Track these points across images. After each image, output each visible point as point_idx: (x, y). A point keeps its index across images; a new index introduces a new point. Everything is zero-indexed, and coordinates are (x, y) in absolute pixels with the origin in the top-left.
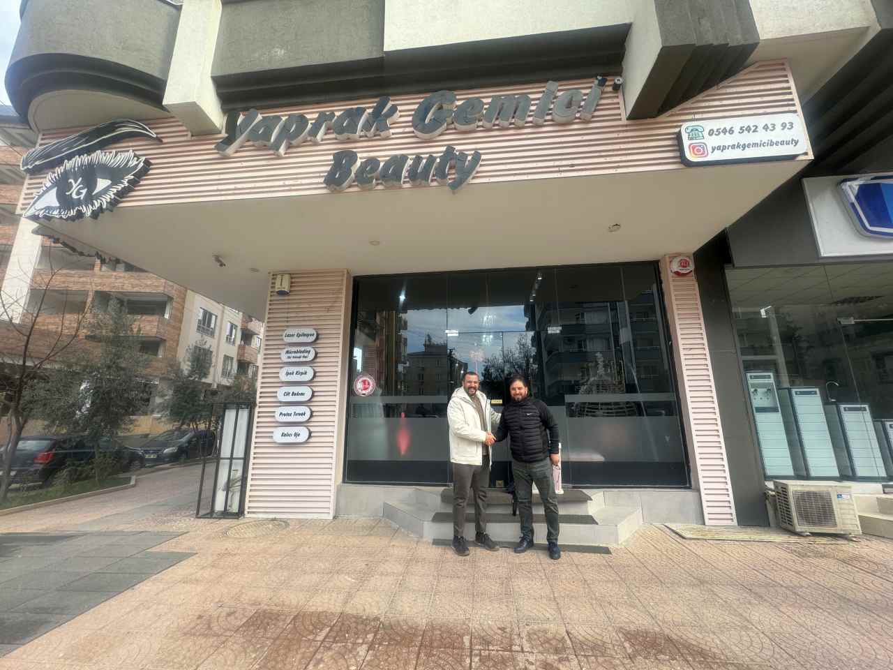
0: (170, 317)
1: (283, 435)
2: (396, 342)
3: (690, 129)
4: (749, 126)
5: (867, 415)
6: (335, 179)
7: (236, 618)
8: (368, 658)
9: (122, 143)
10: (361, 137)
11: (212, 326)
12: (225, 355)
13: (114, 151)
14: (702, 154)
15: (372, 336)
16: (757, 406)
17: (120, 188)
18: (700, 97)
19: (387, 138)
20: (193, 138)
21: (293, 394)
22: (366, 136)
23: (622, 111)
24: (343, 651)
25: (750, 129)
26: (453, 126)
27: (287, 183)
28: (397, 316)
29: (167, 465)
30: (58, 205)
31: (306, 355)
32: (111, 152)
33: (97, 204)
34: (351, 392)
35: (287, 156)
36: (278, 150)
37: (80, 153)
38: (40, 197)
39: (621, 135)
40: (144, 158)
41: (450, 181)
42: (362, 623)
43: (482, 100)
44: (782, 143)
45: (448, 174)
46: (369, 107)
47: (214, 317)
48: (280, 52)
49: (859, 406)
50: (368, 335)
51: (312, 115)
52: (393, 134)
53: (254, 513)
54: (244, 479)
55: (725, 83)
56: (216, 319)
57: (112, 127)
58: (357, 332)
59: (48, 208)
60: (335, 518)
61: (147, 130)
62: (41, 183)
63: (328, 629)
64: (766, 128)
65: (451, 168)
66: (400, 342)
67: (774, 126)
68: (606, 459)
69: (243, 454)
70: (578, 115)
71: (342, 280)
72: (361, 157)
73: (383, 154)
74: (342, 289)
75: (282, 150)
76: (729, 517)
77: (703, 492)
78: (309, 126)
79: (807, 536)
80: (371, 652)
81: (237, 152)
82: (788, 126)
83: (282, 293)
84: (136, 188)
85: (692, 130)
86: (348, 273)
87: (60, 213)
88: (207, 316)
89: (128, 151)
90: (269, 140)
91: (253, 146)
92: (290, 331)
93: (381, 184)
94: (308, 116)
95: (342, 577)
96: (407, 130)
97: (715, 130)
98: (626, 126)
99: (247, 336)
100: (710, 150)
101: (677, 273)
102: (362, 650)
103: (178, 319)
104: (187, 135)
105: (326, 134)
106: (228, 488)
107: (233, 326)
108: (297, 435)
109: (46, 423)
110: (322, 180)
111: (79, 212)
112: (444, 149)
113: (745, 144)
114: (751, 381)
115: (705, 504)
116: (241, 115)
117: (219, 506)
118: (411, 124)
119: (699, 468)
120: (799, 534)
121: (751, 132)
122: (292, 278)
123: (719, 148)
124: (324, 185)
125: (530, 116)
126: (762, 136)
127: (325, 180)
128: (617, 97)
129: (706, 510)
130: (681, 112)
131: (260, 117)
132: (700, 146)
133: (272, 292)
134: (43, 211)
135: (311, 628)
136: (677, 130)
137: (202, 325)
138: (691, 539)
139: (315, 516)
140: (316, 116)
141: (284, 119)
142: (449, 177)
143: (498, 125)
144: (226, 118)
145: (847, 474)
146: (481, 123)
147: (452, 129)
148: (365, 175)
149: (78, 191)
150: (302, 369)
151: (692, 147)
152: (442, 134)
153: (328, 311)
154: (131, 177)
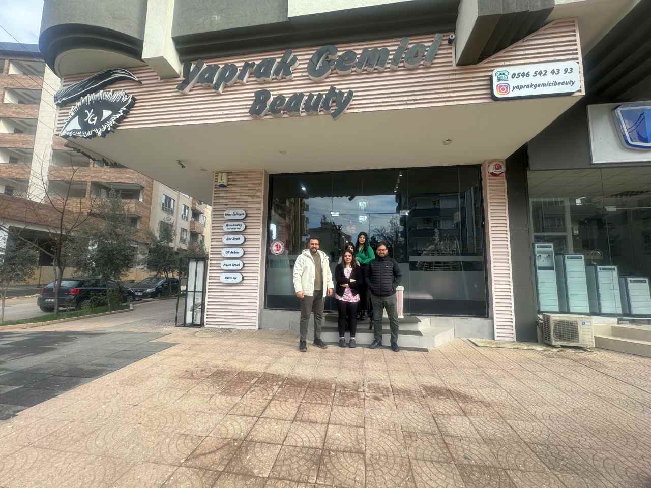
0: (143, 201)
1: (226, 278)
2: (301, 221)
3: (499, 73)
4: (541, 71)
5: (615, 274)
6: (256, 110)
7: (206, 372)
8: (279, 391)
9: (116, 84)
10: (273, 79)
11: (172, 207)
12: (182, 228)
13: (112, 90)
14: (505, 92)
15: (283, 216)
16: (539, 266)
17: (118, 117)
18: (509, 48)
19: (291, 80)
20: (162, 81)
21: (232, 252)
22: (276, 79)
23: (453, 59)
24: (266, 387)
25: (542, 73)
26: (335, 71)
27: (225, 112)
28: (301, 202)
29: (150, 299)
30: (80, 128)
31: (239, 227)
32: (110, 91)
33: (105, 128)
34: (269, 252)
35: (224, 93)
36: (218, 90)
37: (91, 91)
38: (69, 122)
39: (451, 77)
40: (131, 95)
41: (332, 112)
42: (276, 377)
43: (355, 51)
44: (563, 83)
45: (331, 106)
46: (277, 57)
47: (172, 201)
48: (217, 18)
49: (610, 267)
50: (280, 215)
51: (239, 63)
52: (294, 77)
53: (210, 324)
54: (203, 304)
55: (529, 37)
56: (174, 202)
57: (109, 73)
58: (273, 212)
59: (74, 130)
60: (259, 329)
61: (132, 76)
62: (68, 113)
63: (257, 379)
64: (553, 72)
65: (333, 102)
66: (304, 220)
67: (559, 70)
68: (433, 298)
69: (202, 289)
70: (422, 62)
71: (262, 178)
72: (274, 94)
73: (287, 92)
74: (262, 183)
75: (220, 90)
76: (511, 335)
77: (495, 319)
78: (238, 72)
79: (559, 347)
80: (280, 389)
81: (191, 91)
82: (569, 71)
83: (222, 186)
84: (128, 116)
85: (500, 74)
86: (266, 172)
87: (82, 134)
88: (168, 199)
89: (121, 90)
90: (212, 83)
91: (201, 86)
92: (228, 212)
93: (286, 113)
94: (237, 65)
95: (264, 357)
96: (304, 74)
97: (517, 74)
98: (455, 70)
99: (196, 214)
100: (511, 89)
101: (493, 174)
102: (276, 388)
103: (149, 202)
104: (157, 79)
105: (249, 77)
106: (193, 309)
107: (186, 208)
108: (235, 278)
109: (75, 269)
110: (247, 111)
111: (94, 132)
112: (329, 88)
113: (536, 85)
114: (537, 249)
115: (496, 327)
116: (193, 65)
117: (189, 320)
118: (306, 70)
119: (494, 305)
120: (554, 346)
121: (542, 75)
122: (228, 176)
123: (517, 88)
124: (249, 114)
125: (388, 63)
126: (550, 78)
127: (250, 111)
128: (451, 48)
129: (496, 331)
130: (494, 60)
131: (205, 66)
132: (504, 86)
133: (215, 185)
134: (71, 133)
135: (248, 378)
136: (490, 74)
137: (164, 207)
138: (482, 346)
139: (247, 328)
140: (243, 64)
141: (221, 66)
142: (332, 108)
143: (366, 70)
144: (183, 66)
145: (595, 311)
146: (354, 69)
147: (334, 73)
148: (275, 108)
149: (92, 118)
150: (237, 236)
151: (499, 87)
152: (327, 78)
153: (253, 198)
154: (124, 109)
